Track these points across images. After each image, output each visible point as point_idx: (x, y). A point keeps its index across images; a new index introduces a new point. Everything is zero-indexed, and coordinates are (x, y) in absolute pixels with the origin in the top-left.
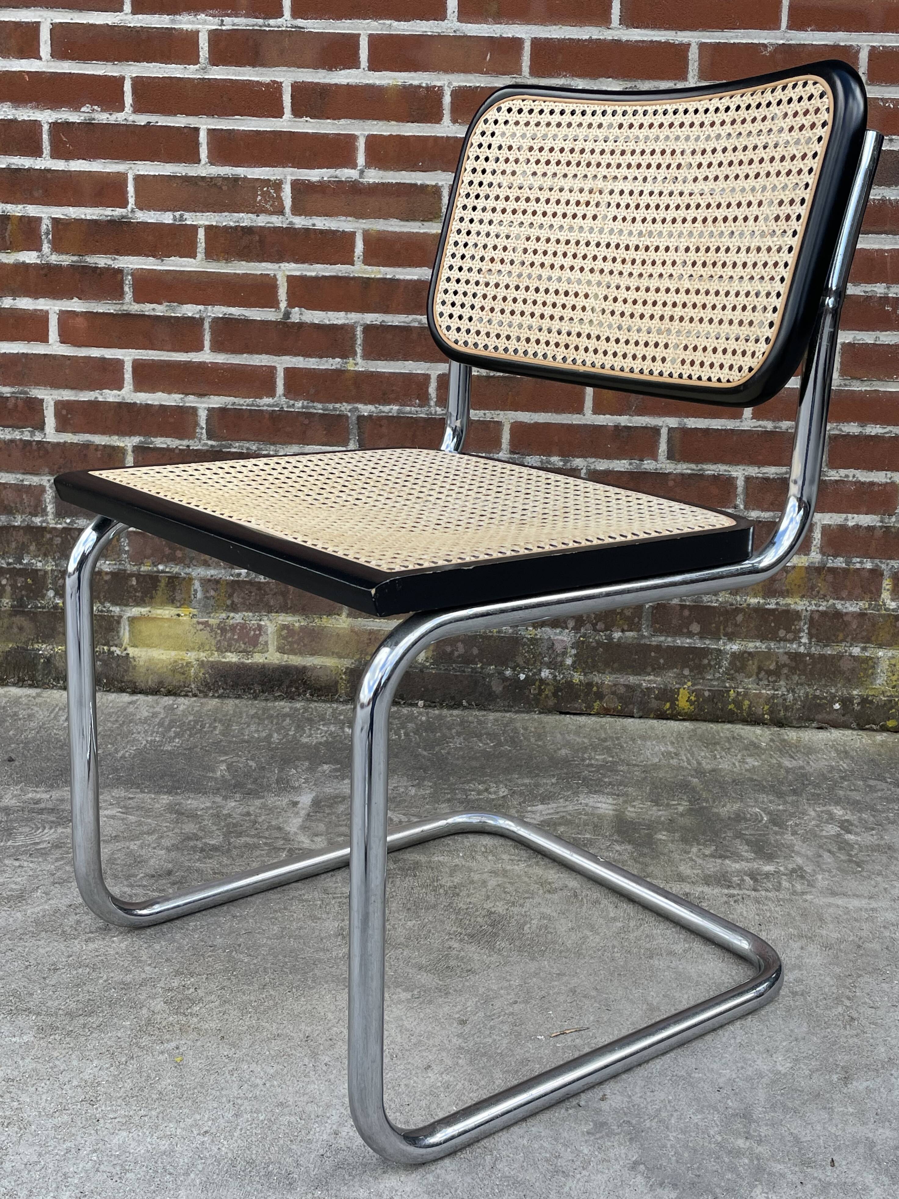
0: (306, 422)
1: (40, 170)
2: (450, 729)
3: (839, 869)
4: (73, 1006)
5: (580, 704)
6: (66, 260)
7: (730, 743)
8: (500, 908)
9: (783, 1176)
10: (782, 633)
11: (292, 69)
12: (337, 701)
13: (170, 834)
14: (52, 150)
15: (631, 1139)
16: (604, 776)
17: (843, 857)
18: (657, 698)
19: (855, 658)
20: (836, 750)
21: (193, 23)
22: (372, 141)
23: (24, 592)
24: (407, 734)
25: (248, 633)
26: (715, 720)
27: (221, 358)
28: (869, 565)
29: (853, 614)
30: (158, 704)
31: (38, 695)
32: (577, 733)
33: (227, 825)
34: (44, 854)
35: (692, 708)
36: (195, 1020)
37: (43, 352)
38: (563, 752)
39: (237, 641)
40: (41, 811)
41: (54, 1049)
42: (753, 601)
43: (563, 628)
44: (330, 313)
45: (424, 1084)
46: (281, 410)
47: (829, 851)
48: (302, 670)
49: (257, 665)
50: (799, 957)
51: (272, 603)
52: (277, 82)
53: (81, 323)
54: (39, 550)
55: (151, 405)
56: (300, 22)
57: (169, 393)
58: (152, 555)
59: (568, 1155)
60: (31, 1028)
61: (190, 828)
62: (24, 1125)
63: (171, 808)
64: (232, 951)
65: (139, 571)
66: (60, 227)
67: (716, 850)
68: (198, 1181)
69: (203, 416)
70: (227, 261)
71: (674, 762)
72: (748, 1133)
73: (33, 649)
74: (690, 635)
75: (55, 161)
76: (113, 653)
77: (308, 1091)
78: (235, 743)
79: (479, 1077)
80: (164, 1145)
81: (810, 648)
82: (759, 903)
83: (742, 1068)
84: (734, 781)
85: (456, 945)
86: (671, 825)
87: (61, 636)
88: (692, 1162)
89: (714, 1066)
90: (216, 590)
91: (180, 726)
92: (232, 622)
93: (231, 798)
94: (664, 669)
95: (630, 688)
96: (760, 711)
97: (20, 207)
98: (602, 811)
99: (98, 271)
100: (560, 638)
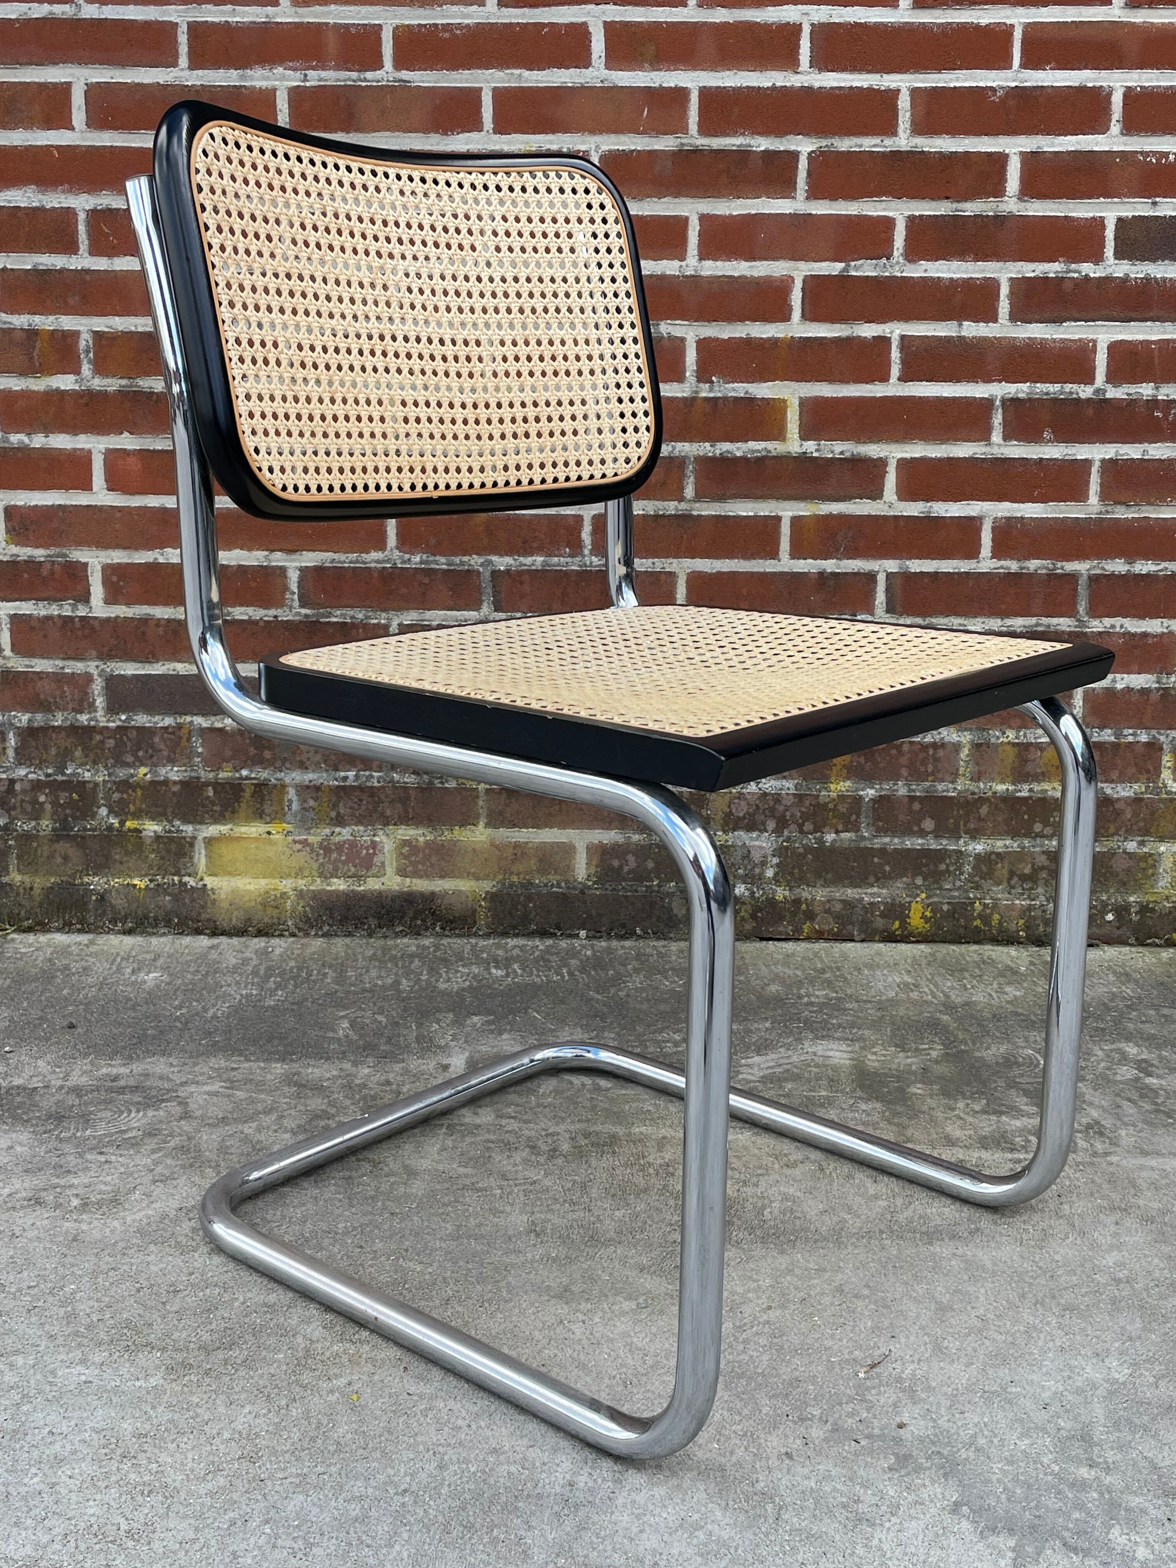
0: (426, 580)
1: (76, 270)
2: (624, 965)
3: (1145, 1121)
4: (206, 1337)
5: (786, 927)
6: (112, 384)
7: (980, 969)
9: (1143, 1511)
10: (1038, 827)
11: (397, 133)
12: (475, 935)
13: (293, 1112)
14: (90, 245)
15: (945, 1475)
16: (831, 1016)
17: (1148, 1107)
18: (883, 915)
19: (1131, 855)
20: (1115, 973)
21: (268, 79)
23: (67, 811)
24: (571, 974)
25: (359, 853)
26: (957, 941)
28: (1144, 738)
29: (1126, 800)
30: (247, 947)
31: (92, 942)
32: (786, 964)
33: (364, 1098)
34: (135, 1144)
35: (928, 925)
36: (367, 1348)
37: (85, 503)
38: (773, 988)
39: (344, 863)
40: (122, 1090)
41: (192, 1393)
42: (1001, 788)
43: (761, 831)
46: (395, 567)
47: (1129, 1100)
48: (430, 898)
49: (372, 892)
50: (1116, 1235)
51: (388, 813)
53: (134, 465)
54: (86, 756)
55: (228, 566)
56: (405, 75)
57: (250, 550)
58: (233, 758)
59: (869, 1498)
60: (158, 1368)
61: (317, 1103)
62: (170, 1493)
63: (288, 1080)
64: (398, 1259)
65: (216, 778)
66: (104, 342)
67: (988, 1105)
68: (405, 1554)
69: (293, 577)
71: (914, 995)
72: (1091, 1459)
73: (82, 884)
74: (922, 833)
75: (95, 259)
76: (185, 884)
78: (357, 993)
79: (739, 1405)
80: (355, 1510)
83: (1070, 1378)
84: (994, 1016)
86: (925, 1075)
87: (118, 865)
88: (1026, 1498)
89: (1034, 1377)
90: (316, 799)
91: (280, 975)
92: (337, 839)
93: (362, 1063)
94: (891, 878)
95: (848, 904)
96: (1013, 927)
97: (51, 318)
98: (836, 1061)
99: (154, 397)
100: (758, 843)
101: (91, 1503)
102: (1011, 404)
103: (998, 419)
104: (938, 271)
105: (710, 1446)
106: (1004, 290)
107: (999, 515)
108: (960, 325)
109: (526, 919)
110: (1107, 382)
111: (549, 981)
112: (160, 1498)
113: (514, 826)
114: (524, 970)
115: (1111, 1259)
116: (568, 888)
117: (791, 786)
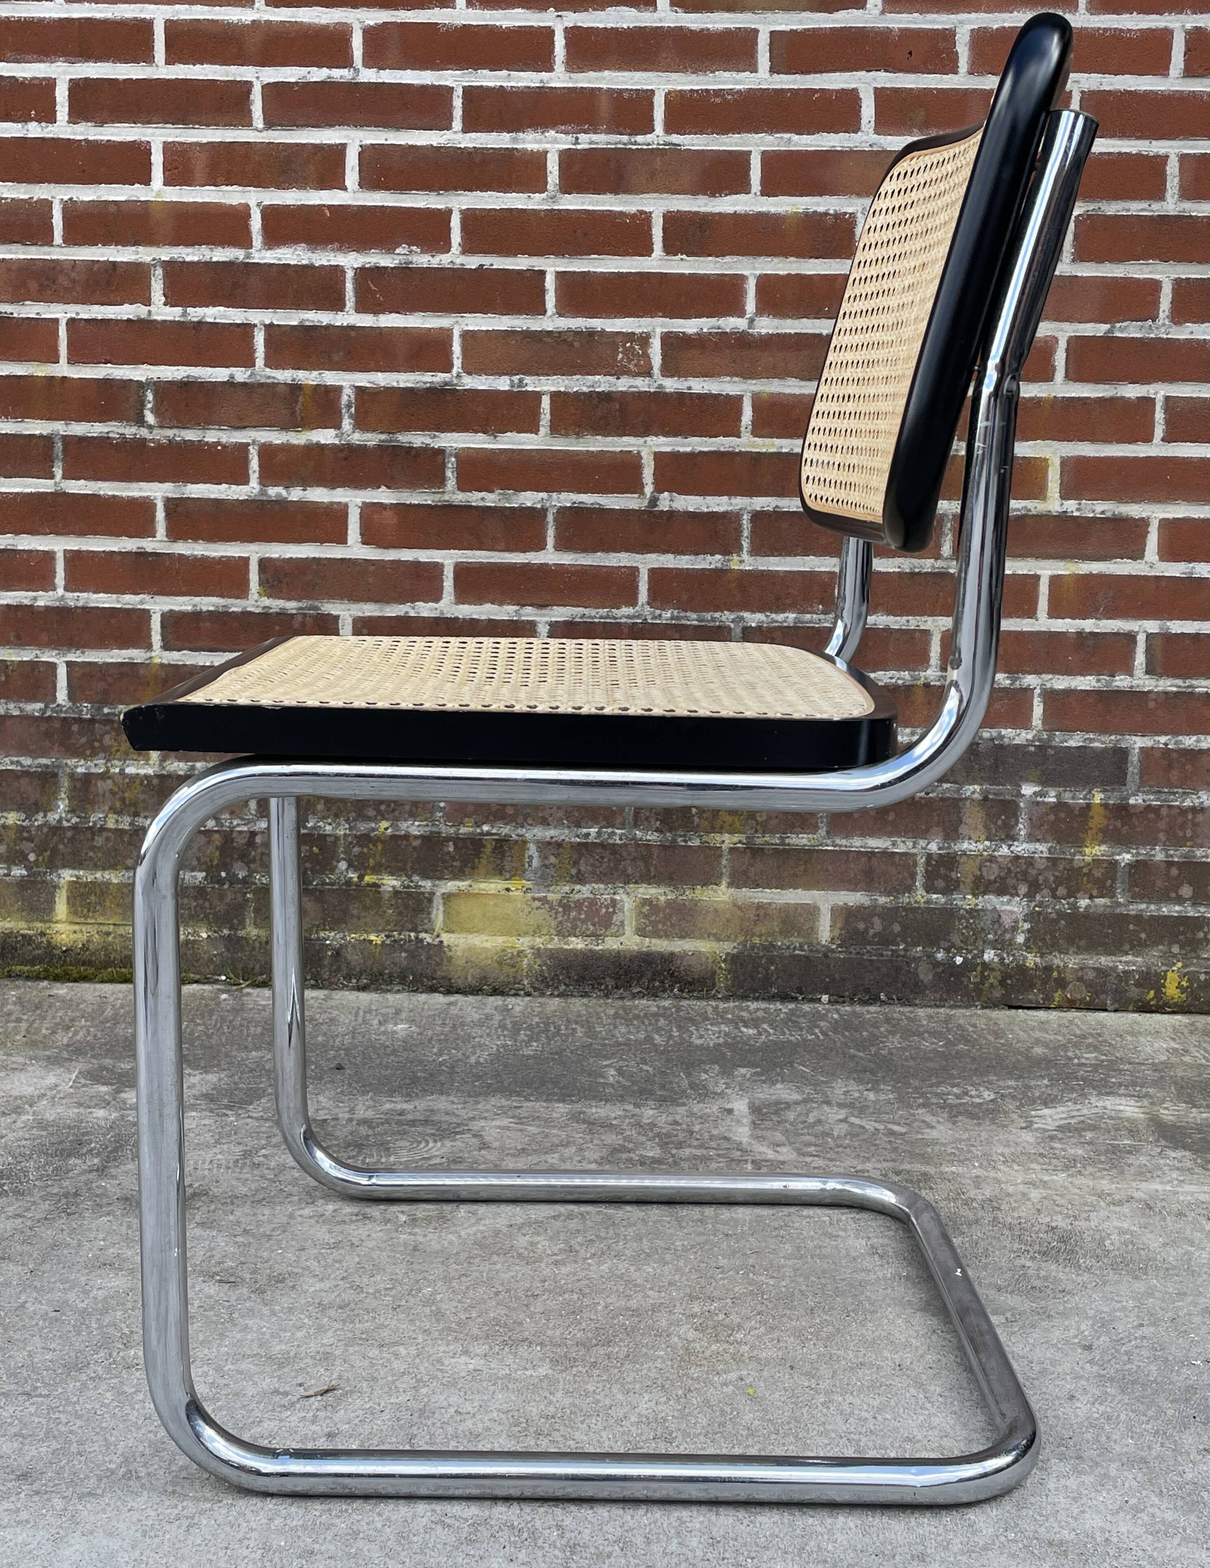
1: (342, 327)
2: (875, 1027)
4: (580, 1335)
5: (1036, 995)
6: (372, 439)
8: (1061, 1223)
11: (665, 195)
12: (714, 997)
13: (590, 1146)
14: (357, 303)
18: (1138, 984)
21: (540, 142)
22: (765, 283)
23: (308, 865)
24: (824, 1034)
25: (598, 911)
27: (567, 559)
30: (485, 1004)
31: (328, 997)
32: (1043, 1030)
33: (657, 1136)
35: (1184, 996)
36: (746, 1348)
37: (339, 556)
39: (584, 922)
40: (413, 1123)
41: (585, 1382)
43: (1012, 895)
44: (709, 499)
46: (645, 622)
48: (669, 958)
49: (610, 952)
51: (630, 871)
52: (645, 213)
53: (390, 518)
54: (328, 809)
55: (478, 620)
56: (675, 138)
57: (501, 604)
58: (475, 812)
60: (542, 1360)
61: (611, 1139)
63: (575, 1118)
64: (747, 1273)
65: (457, 833)
66: (365, 397)
69: (545, 631)
70: (578, 435)
71: (1187, 1059)
73: (318, 939)
74: (1180, 900)
75: (360, 316)
76: (422, 940)
77: (934, 1424)
78: (611, 1046)
79: (1141, 1407)
87: (355, 920)
90: (556, 856)
91: (529, 1029)
92: (577, 896)
93: (644, 1105)
94: (1146, 946)
95: (1101, 972)
97: (315, 373)
98: (1128, 1114)
99: (413, 452)
100: (1008, 908)
104: (1203, 333)
105: (1125, 1442)
109: (767, 982)
113: (758, 886)
114: (774, 1029)
116: (811, 951)
117: (1045, 849)
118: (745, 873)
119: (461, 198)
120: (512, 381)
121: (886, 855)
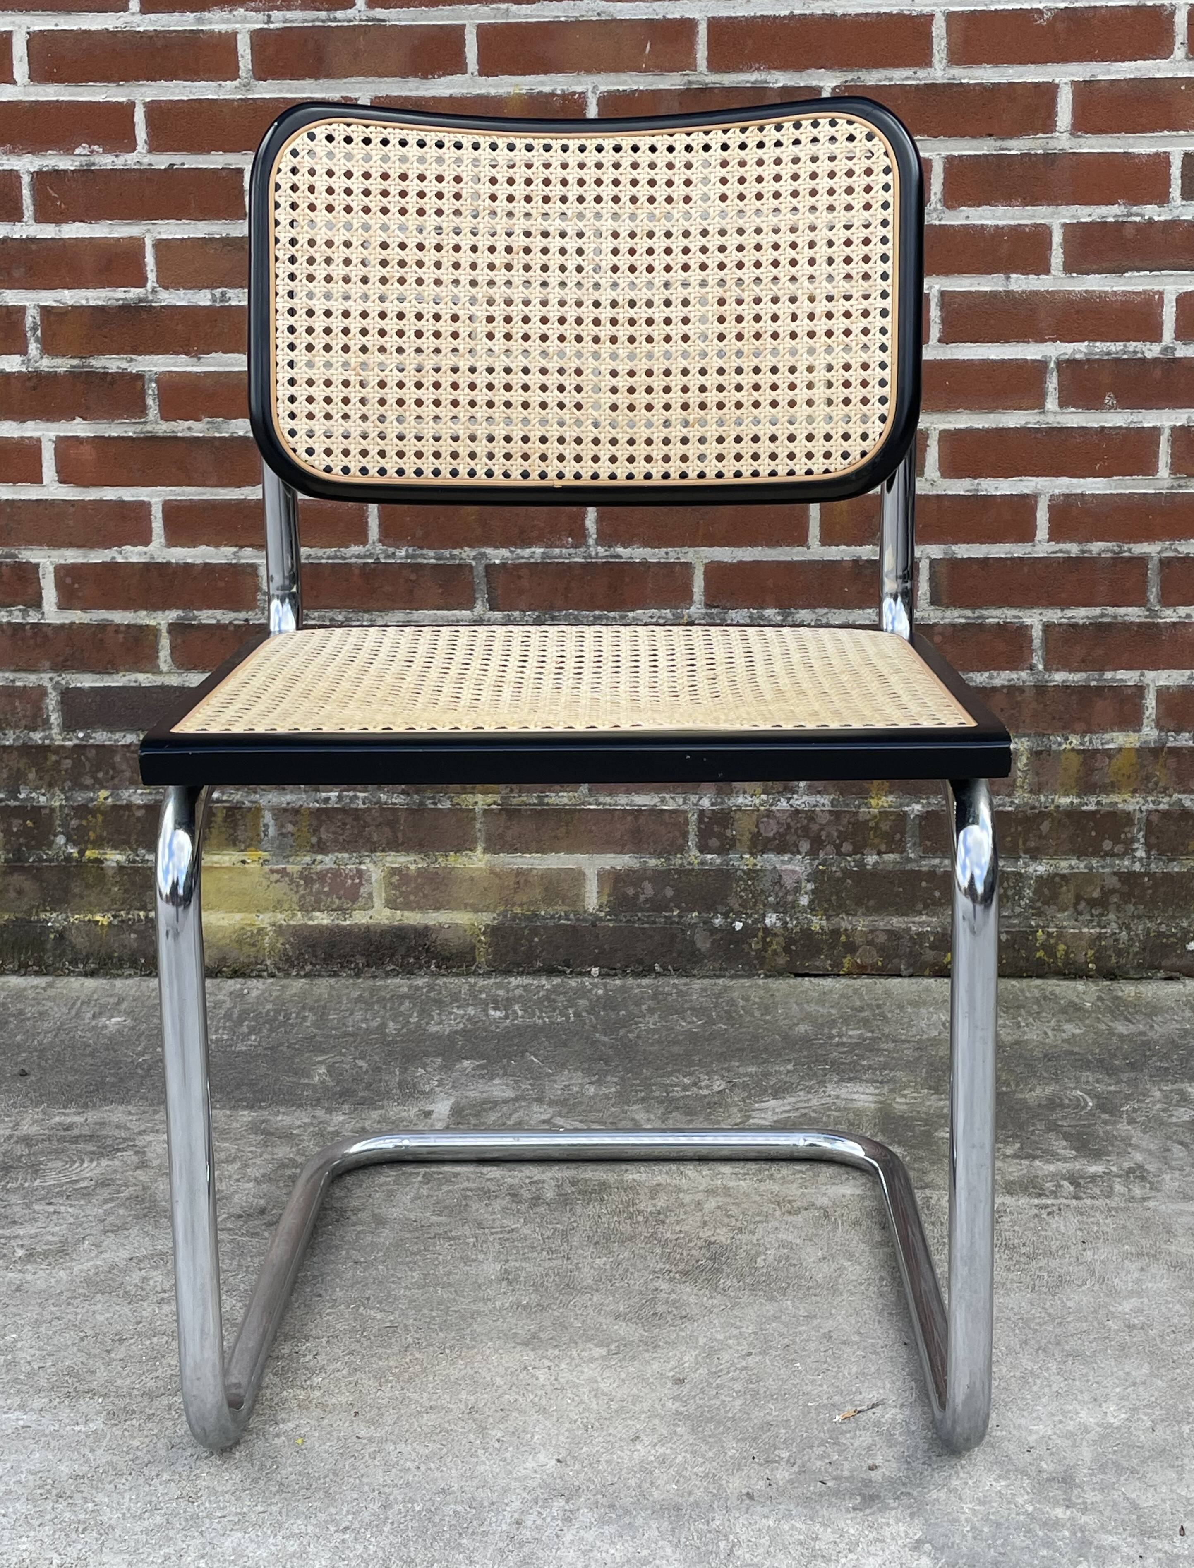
0: (413, 577)
1: (21, 240)
2: (638, 1004)
4: (151, 1384)
5: (823, 962)
6: (62, 365)
7: (1040, 1006)
8: (722, 1236)
9: (1115, 1549)
10: (1107, 845)
11: (371, 79)
12: (475, 973)
13: (258, 1161)
14: (36, 211)
15: (912, 1515)
16: (861, 1057)
18: (932, 947)
20: (1192, 1008)
21: (228, 21)
23: (21, 840)
24: (577, 1015)
25: (343, 883)
26: (1019, 974)
30: (220, 989)
31: (50, 985)
32: (821, 1002)
34: (86, 1194)
36: (318, 1393)
37: (34, 498)
38: (802, 1028)
39: (327, 894)
40: (75, 1140)
41: (132, 1437)
42: (1065, 801)
43: (793, 853)
45: (631, 1459)
46: (377, 562)
47: (1181, 1143)
48: (423, 932)
49: (359, 926)
50: (1138, 1281)
51: (375, 838)
52: (351, 99)
53: (87, 453)
54: (41, 778)
55: (193, 565)
56: (379, 13)
57: (217, 546)
59: (827, 1535)
60: (99, 1413)
61: (284, 1152)
62: (105, 1530)
63: (255, 1128)
64: (358, 1307)
66: (52, 318)
67: (1021, 1148)
69: (265, 576)
72: (1069, 1500)
73: (39, 921)
75: (42, 226)
76: (152, 920)
77: (476, 1473)
78: (336, 1037)
79: (704, 1447)
80: (293, 1546)
81: (1149, 865)
82: (1082, 1214)
83: (1061, 1422)
84: (1045, 1056)
85: (664, 1286)
87: (77, 900)
88: (994, 1537)
89: (1023, 1421)
90: (295, 823)
91: (255, 1019)
92: (319, 867)
93: (337, 1110)
94: (941, 905)
95: (894, 935)
96: (1081, 959)
98: (861, 1104)
99: (109, 378)
100: (789, 867)
101: (24, 1539)
102: (1067, 366)
103: (1052, 383)
104: (981, 217)
105: (668, 1487)
106: (1057, 238)
107: (1057, 492)
108: (1008, 278)
109: (531, 955)
110: (1176, 339)
111: (552, 1023)
112: (95, 1534)
113: (516, 851)
114: (525, 1011)
115: (1127, 1306)
116: (578, 920)
117: (826, 802)
118: (501, 836)
119: (144, 89)
120: (213, 295)
121: (655, 813)
